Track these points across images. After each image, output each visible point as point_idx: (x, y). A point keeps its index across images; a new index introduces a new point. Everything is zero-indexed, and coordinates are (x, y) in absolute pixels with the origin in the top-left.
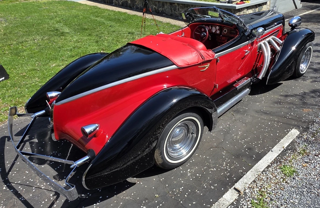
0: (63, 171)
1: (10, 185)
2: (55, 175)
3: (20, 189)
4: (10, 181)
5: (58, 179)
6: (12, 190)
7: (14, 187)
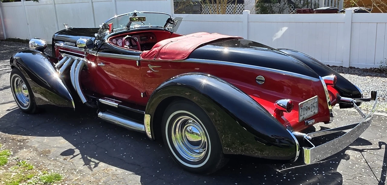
0: (337, 158)
1: (381, 180)
2: (345, 160)
4: (378, 183)
5: (347, 157)
6: (385, 176)
7: (380, 176)
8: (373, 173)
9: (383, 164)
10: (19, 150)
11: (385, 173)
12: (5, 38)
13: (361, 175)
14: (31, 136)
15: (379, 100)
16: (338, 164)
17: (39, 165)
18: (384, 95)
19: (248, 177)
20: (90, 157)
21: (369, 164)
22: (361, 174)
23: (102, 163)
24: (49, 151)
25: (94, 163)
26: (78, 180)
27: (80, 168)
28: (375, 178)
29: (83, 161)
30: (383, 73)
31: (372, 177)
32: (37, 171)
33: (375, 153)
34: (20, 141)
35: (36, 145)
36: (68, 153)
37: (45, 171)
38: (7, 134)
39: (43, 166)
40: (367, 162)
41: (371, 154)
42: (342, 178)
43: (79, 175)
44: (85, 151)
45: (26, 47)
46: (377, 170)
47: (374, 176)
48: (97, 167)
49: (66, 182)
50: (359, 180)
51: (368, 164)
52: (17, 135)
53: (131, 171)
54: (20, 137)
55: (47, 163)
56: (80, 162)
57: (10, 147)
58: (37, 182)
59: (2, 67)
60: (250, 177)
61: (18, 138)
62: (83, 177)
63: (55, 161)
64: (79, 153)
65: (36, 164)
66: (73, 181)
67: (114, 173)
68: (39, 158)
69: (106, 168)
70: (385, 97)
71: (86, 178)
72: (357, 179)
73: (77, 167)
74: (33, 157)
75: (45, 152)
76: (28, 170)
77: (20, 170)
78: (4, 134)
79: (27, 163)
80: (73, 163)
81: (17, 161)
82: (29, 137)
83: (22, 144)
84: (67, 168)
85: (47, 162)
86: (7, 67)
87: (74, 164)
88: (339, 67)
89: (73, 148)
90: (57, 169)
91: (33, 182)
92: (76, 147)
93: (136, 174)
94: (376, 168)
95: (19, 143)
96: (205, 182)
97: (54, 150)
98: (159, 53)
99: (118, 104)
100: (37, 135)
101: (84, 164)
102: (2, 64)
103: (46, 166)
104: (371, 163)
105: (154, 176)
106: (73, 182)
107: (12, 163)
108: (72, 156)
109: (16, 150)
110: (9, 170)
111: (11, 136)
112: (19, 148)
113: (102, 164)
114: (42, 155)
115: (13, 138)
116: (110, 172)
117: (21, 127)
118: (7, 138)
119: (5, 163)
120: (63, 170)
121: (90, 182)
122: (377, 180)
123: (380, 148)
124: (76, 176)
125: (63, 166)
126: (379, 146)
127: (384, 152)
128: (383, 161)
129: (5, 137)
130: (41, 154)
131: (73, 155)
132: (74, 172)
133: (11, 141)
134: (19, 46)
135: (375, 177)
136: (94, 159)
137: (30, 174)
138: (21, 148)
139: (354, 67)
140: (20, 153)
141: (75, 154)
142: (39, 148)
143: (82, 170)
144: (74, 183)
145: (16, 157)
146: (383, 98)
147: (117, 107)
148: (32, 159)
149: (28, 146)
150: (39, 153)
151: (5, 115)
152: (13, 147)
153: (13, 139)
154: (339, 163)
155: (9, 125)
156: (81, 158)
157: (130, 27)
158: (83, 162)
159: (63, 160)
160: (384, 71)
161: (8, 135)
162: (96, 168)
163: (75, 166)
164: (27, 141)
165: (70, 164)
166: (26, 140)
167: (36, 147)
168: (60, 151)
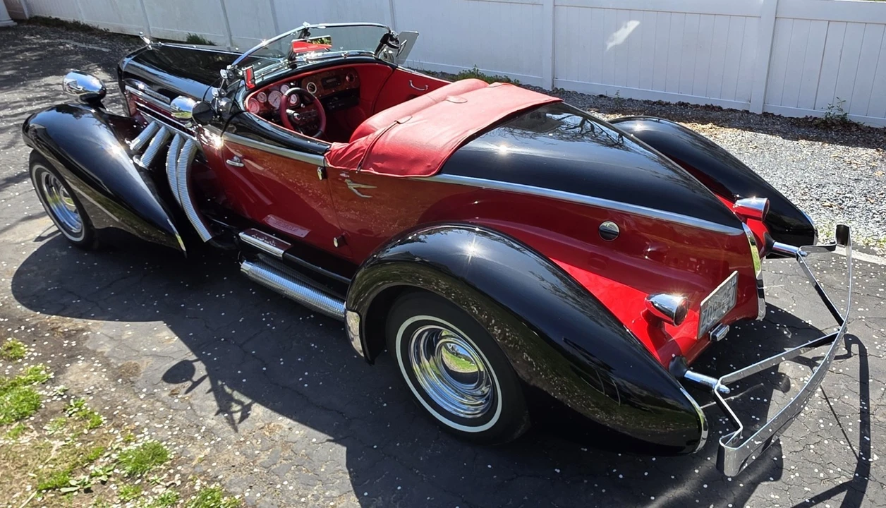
0: (762, 384)
1: (861, 454)
2: (780, 393)
3: (853, 427)
4: (856, 461)
5: (784, 381)
6: (868, 439)
7: (859, 441)
8: (842, 430)
9: (861, 405)
10: (68, 365)
11: (867, 432)
12: (27, 17)
13: (819, 439)
14: (93, 318)
15: (832, 211)
16: (768, 403)
17: (115, 413)
18: (841, 197)
19: (582, 449)
20: (229, 387)
21: (832, 404)
22: (819, 433)
23: (258, 405)
24: (137, 368)
25: (239, 408)
26: (206, 462)
27: (209, 421)
28: (849, 448)
29: (214, 398)
30: (832, 129)
31: (842, 442)
32: (111, 431)
33: (841, 371)
34: (68, 335)
35: (107, 349)
36: (179, 373)
37: (129, 432)
38: (38, 313)
39: (124, 415)
40: (826, 399)
41: (833, 372)
42: (781, 448)
43: (207, 444)
44: (217, 368)
45: (75, 41)
46: (850, 424)
47: (846, 440)
48: (247, 419)
49: (179, 468)
50: (816, 453)
51: (829, 403)
52: (62, 317)
53: (323, 431)
54: (69, 324)
55: (134, 406)
56: (208, 403)
57: (46, 354)
58: (113, 470)
59: (23, 103)
60: (586, 450)
61: (66, 325)
62: (217, 450)
63: (152, 400)
64: (205, 373)
65: (107, 408)
66: (194, 463)
67: (286, 439)
68: (113, 390)
69: (266, 422)
70: (843, 202)
71: (223, 455)
72: (812, 451)
73: (201, 419)
74: (101, 386)
75: (127, 372)
76: (90, 428)
77: (72, 431)
78: (32, 312)
79: (87, 407)
80: (191, 405)
81: (63, 400)
82: (89, 324)
83: (74, 344)
84: (180, 421)
85: (132, 400)
86: (34, 103)
87: (194, 410)
88: (742, 112)
89: (190, 359)
90: (156, 425)
91: (101, 472)
92: (197, 356)
93: (336, 441)
94: (848, 417)
95: (67, 342)
96: (489, 466)
97: (148, 363)
98: (370, 155)
99: (283, 252)
100: (107, 317)
101: (217, 409)
102: (23, 95)
103: (131, 417)
104: (836, 400)
105: (375, 447)
106: (194, 467)
107: (52, 405)
108: (189, 384)
109: (61, 364)
110: (46, 430)
111: (48, 321)
112: (68, 357)
113: (258, 410)
114: (120, 380)
115: (52, 326)
116: (277, 436)
117: (71, 292)
118: (39, 326)
119: (37, 408)
120: (170, 428)
121: (233, 466)
122: (854, 451)
123: (848, 356)
124: (202, 448)
125: (170, 416)
126: (846, 348)
127: (859, 364)
128: (859, 393)
129: (34, 323)
130: (119, 378)
131: (191, 380)
132: (197, 435)
133: (48, 335)
134: (59, 38)
135: (847, 443)
136: (238, 394)
137: (94, 444)
138: (72, 358)
139: (772, 114)
140: (69, 373)
141: (195, 378)
142: (114, 357)
143: (213, 428)
144: (196, 469)
145: (62, 387)
146: (840, 204)
147: (281, 256)
148: (99, 395)
149: (88, 349)
150: (113, 372)
151: (32, 255)
152: (53, 356)
153: (53, 329)
154: (769, 400)
155: (43, 285)
156: (209, 391)
157: (295, 59)
158: (215, 404)
159: (170, 395)
160: (833, 124)
161: (43, 315)
162: (245, 421)
163: (197, 416)
164: (85, 334)
165: (186, 410)
166: (83, 330)
167: (105, 355)
168: (161, 369)
